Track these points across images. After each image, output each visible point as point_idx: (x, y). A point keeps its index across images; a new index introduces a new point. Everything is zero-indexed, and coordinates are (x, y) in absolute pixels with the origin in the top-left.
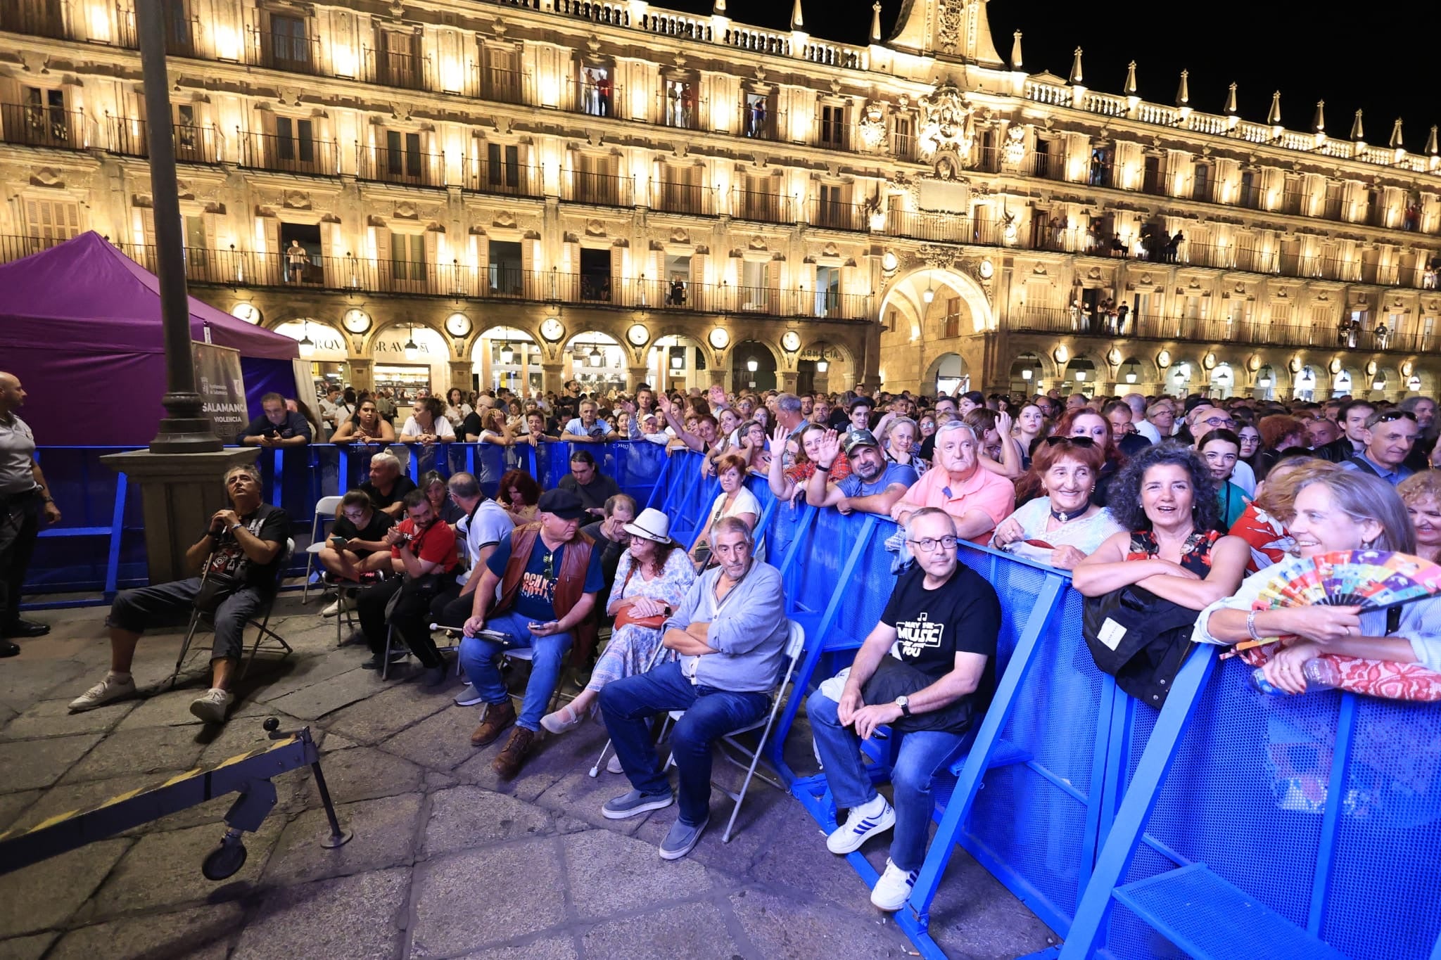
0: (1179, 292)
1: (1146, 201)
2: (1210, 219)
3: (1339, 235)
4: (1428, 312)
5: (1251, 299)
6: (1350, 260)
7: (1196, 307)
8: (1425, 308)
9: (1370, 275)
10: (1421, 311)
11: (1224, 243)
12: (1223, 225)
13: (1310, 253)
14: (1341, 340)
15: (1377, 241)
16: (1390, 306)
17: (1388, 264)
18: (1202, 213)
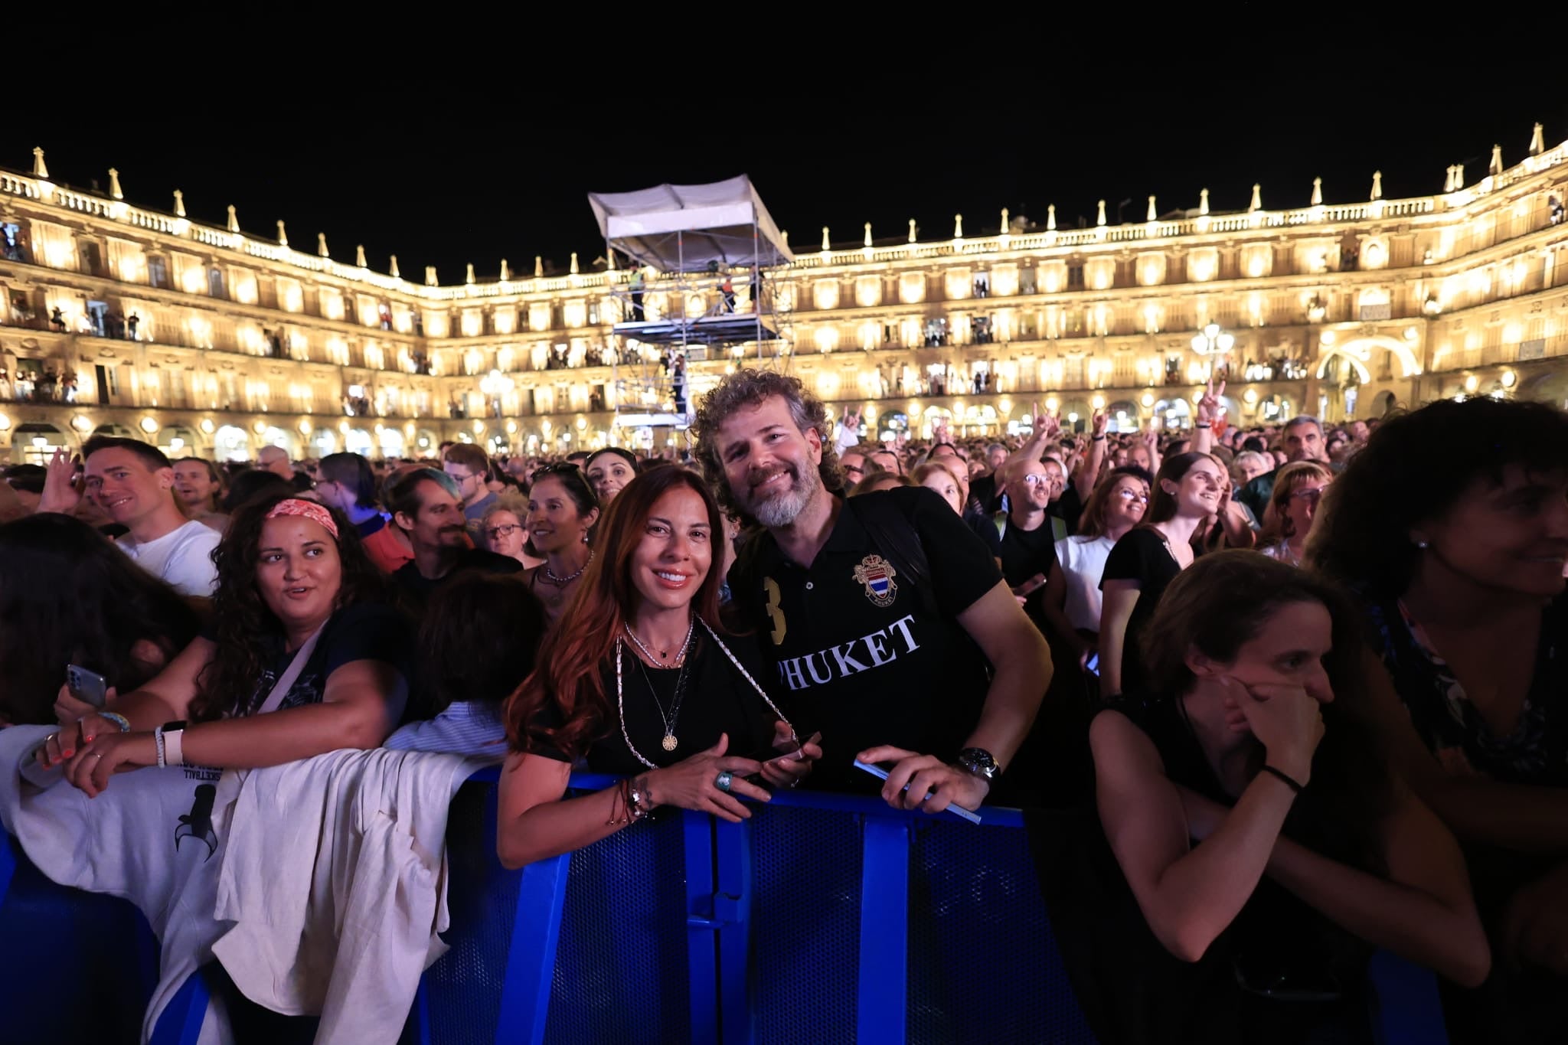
0: (153, 365)
1: (86, 281)
2: (178, 304)
3: (323, 328)
4: (418, 389)
5: (243, 374)
6: (338, 348)
7: (181, 379)
8: (415, 385)
9: (358, 361)
10: (412, 388)
11: (199, 327)
12: (195, 311)
13: (298, 342)
14: (343, 409)
15: (360, 334)
16: (383, 383)
17: (374, 354)
18: (164, 299)
